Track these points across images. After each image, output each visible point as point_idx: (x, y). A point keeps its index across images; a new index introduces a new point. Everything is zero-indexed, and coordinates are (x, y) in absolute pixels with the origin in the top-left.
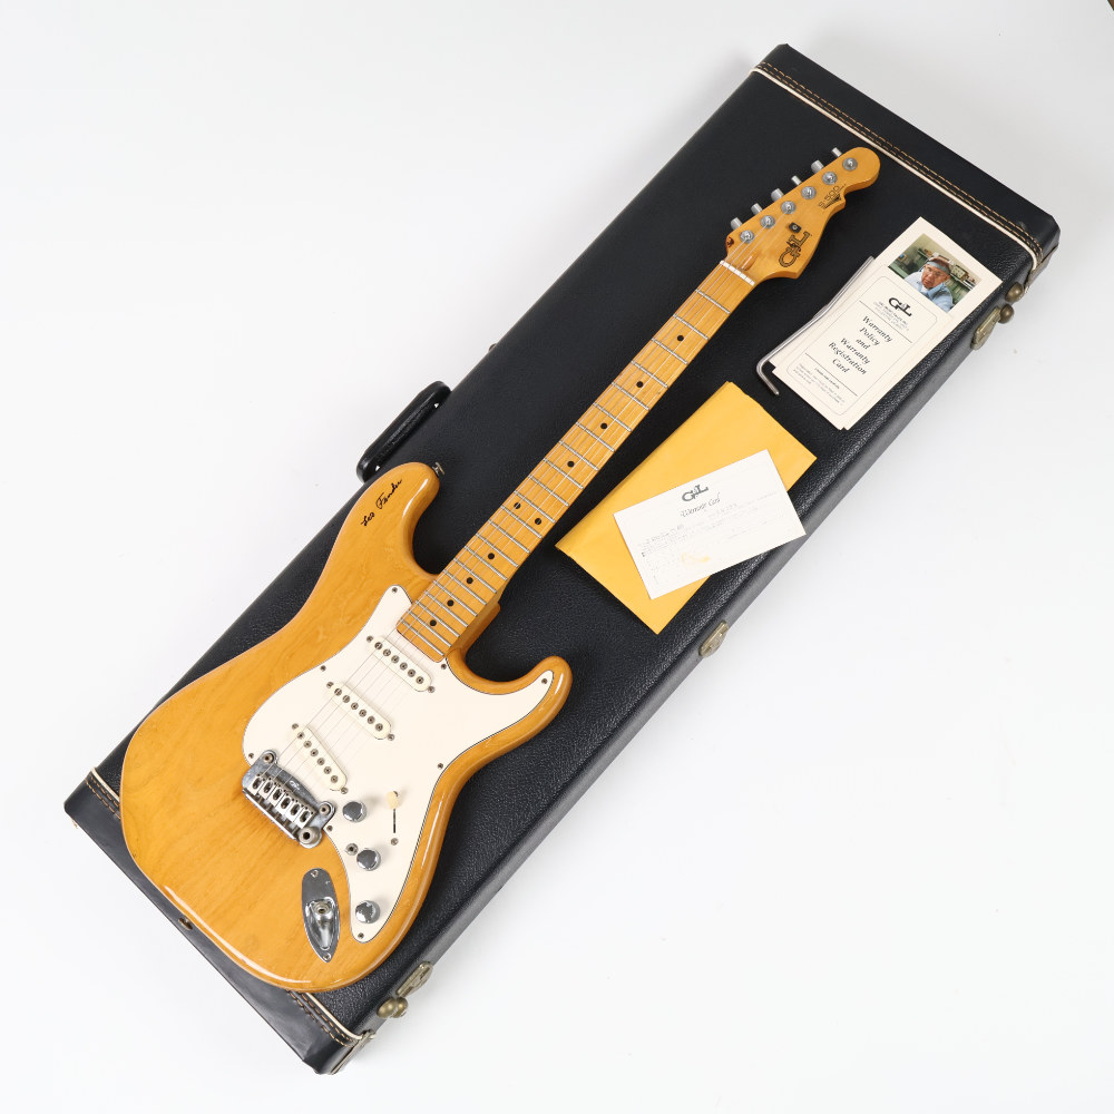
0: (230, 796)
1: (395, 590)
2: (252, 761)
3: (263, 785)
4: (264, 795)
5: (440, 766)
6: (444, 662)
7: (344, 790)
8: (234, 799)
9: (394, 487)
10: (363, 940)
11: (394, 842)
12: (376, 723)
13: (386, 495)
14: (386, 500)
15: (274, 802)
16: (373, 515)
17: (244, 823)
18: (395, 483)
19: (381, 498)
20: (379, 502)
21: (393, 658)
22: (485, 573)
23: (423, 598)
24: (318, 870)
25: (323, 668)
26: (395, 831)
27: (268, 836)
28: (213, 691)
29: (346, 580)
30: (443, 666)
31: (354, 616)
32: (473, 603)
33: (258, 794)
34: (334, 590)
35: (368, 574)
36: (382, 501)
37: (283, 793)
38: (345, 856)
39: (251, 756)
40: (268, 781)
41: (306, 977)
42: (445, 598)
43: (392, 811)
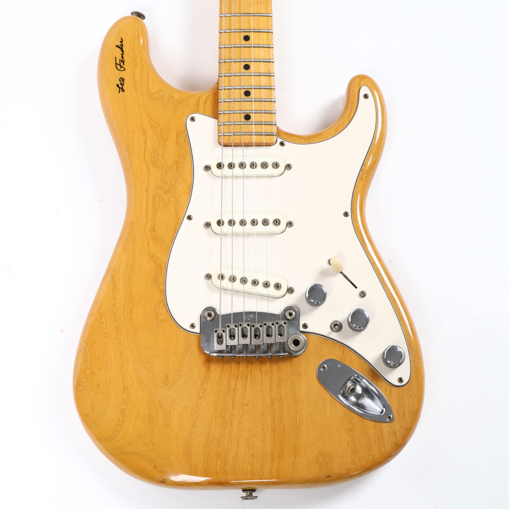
0: (203, 369)
1: (193, 119)
2: (197, 329)
3: (226, 336)
4: (234, 342)
5: (346, 214)
6: (279, 140)
7: (290, 290)
8: (208, 369)
9: (121, 47)
10: (405, 381)
11: (363, 294)
12: (271, 222)
13: (119, 57)
14: (123, 61)
15: (247, 341)
16: (122, 80)
17: (233, 381)
18: (119, 44)
19: (118, 62)
20: (119, 67)
21: (240, 167)
22: (254, 52)
23: (222, 107)
24: (324, 363)
25: (189, 218)
26: (356, 287)
27: (261, 372)
28: (114, 305)
29: (146, 142)
30: (282, 144)
31: (177, 163)
32: (264, 81)
33: (227, 346)
34: (144, 157)
35: (159, 124)
36: (120, 64)
37: (249, 328)
38: (334, 336)
39: (193, 326)
40: (228, 329)
41: (386, 446)
42: (239, 94)
43: (341, 274)
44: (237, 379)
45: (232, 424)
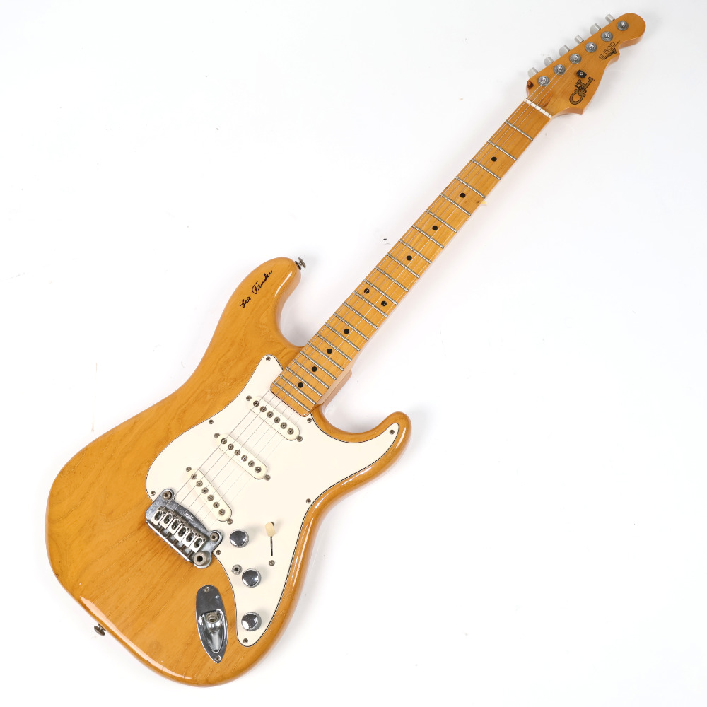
0: (137, 526)
1: (268, 359)
2: (153, 498)
3: (163, 517)
4: (165, 526)
5: (308, 501)
6: (310, 416)
7: (230, 521)
8: (140, 528)
9: (266, 277)
10: (248, 644)
11: (272, 563)
12: (255, 466)
13: (260, 283)
14: (260, 287)
15: (172, 531)
16: (249, 299)
17: (147, 549)
18: (267, 274)
19: (256, 285)
20: (254, 289)
21: (268, 414)
22: (342, 345)
23: (292, 365)
24: (209, 586)
25: (211, 422)
26: (272, 555)
27: (168, 558)
28: (121, 440)
29: (228, 351)
30: (309, 420)
31: (235, 380)
32: (333, 369)
33: (159, 524)
34: (219, 359)
35: (246, 345)
36: (257, 288)
37: (180, 524)
38: (231, 575)
39: (153, 493)
40: (167, 514)
41: (200, 675)
42: (309, 365)
43: (269, 538)
44: (150, 550)
45: (122, 575)
